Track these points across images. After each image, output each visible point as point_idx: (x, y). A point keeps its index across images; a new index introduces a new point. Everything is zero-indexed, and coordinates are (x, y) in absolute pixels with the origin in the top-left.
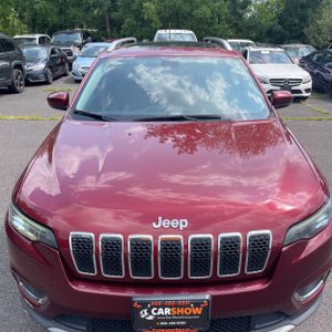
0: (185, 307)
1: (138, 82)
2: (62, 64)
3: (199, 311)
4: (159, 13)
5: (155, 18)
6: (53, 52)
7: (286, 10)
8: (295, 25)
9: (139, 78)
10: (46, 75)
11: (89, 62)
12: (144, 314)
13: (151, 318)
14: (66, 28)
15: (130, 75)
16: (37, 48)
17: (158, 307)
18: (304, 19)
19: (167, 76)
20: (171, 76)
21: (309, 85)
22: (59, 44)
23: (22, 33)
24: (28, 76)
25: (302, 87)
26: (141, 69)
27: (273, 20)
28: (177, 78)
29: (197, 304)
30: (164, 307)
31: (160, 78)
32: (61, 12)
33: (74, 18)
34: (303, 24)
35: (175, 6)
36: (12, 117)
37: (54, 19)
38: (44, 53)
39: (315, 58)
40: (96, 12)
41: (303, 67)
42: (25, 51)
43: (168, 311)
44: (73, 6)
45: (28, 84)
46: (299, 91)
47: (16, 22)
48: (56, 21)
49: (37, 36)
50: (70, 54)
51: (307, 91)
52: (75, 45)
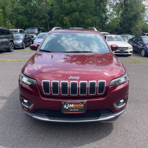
0: (78, 104)
1: (62, 45)
2: (29, 41)
3: (83, 105)
4: (70, 21)
5: (69, 23)
6: (26, 36)
7: (123, 21)
8: (127, 27)
9: (62, 42)
10: (22, 45)
11: (41, 40)
12: (65, 106)
13: (67, 108)
14: (31, 27)
15: (59, 41)
16: (19, 34)
17: (70, 104)
18: (130, 25)
19: (74, 41)
20: (76, 42)
21: (132, 50)
22: (28, 33)
23: (12, 29)
24: (15, 45)
25: (128, 50)
26: (63, 38)
27: (118, 25)
28: (78, 43)
29: (82, 103)
30: (71, 104)
31: (71, 43)
32: (29, 20)
33: (34, 23)
34: (130, 27)
35: (77, 18)
36: (9, 60)
37: (26, 23)
38: (22, 36)
39: (134, 40)
40: (43, 21)
41: (129, 43)
42: (14, 35)
43: (73, 105)
44: (34, 18)
45: (15, 49)
46: (127, 52)
47: (10, 24)
48: (27, 24)
49: (19, 30)
50: (33, 37)
51: (131, 52)
52: (35, 33)
